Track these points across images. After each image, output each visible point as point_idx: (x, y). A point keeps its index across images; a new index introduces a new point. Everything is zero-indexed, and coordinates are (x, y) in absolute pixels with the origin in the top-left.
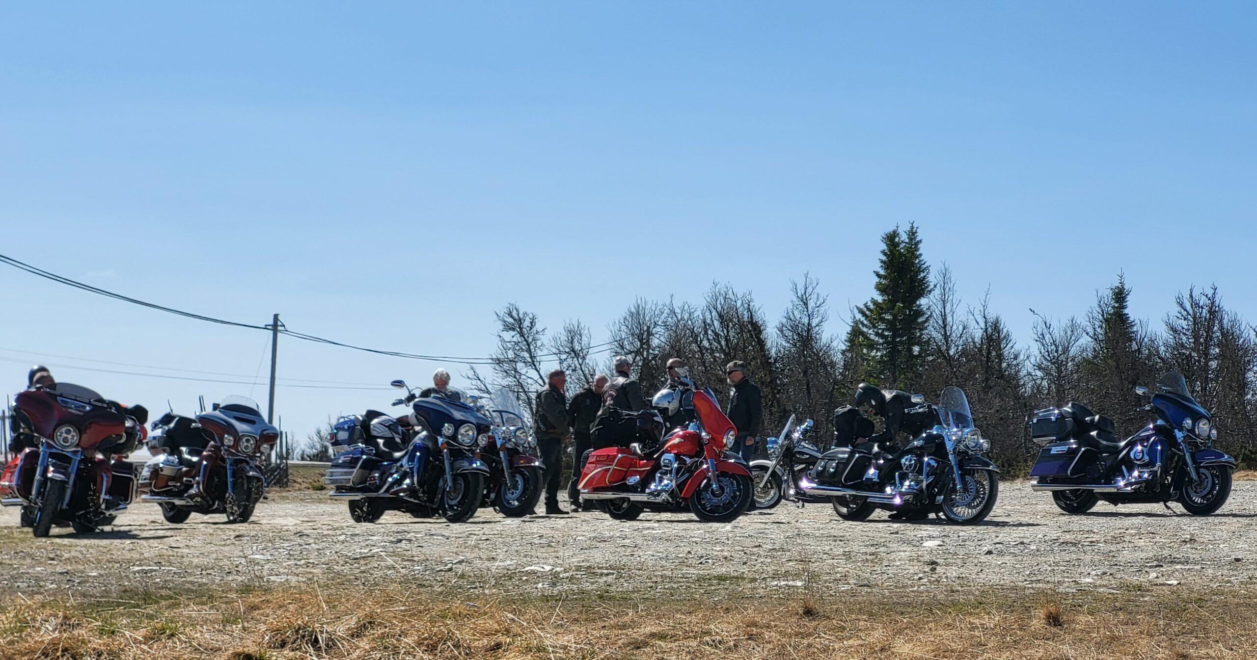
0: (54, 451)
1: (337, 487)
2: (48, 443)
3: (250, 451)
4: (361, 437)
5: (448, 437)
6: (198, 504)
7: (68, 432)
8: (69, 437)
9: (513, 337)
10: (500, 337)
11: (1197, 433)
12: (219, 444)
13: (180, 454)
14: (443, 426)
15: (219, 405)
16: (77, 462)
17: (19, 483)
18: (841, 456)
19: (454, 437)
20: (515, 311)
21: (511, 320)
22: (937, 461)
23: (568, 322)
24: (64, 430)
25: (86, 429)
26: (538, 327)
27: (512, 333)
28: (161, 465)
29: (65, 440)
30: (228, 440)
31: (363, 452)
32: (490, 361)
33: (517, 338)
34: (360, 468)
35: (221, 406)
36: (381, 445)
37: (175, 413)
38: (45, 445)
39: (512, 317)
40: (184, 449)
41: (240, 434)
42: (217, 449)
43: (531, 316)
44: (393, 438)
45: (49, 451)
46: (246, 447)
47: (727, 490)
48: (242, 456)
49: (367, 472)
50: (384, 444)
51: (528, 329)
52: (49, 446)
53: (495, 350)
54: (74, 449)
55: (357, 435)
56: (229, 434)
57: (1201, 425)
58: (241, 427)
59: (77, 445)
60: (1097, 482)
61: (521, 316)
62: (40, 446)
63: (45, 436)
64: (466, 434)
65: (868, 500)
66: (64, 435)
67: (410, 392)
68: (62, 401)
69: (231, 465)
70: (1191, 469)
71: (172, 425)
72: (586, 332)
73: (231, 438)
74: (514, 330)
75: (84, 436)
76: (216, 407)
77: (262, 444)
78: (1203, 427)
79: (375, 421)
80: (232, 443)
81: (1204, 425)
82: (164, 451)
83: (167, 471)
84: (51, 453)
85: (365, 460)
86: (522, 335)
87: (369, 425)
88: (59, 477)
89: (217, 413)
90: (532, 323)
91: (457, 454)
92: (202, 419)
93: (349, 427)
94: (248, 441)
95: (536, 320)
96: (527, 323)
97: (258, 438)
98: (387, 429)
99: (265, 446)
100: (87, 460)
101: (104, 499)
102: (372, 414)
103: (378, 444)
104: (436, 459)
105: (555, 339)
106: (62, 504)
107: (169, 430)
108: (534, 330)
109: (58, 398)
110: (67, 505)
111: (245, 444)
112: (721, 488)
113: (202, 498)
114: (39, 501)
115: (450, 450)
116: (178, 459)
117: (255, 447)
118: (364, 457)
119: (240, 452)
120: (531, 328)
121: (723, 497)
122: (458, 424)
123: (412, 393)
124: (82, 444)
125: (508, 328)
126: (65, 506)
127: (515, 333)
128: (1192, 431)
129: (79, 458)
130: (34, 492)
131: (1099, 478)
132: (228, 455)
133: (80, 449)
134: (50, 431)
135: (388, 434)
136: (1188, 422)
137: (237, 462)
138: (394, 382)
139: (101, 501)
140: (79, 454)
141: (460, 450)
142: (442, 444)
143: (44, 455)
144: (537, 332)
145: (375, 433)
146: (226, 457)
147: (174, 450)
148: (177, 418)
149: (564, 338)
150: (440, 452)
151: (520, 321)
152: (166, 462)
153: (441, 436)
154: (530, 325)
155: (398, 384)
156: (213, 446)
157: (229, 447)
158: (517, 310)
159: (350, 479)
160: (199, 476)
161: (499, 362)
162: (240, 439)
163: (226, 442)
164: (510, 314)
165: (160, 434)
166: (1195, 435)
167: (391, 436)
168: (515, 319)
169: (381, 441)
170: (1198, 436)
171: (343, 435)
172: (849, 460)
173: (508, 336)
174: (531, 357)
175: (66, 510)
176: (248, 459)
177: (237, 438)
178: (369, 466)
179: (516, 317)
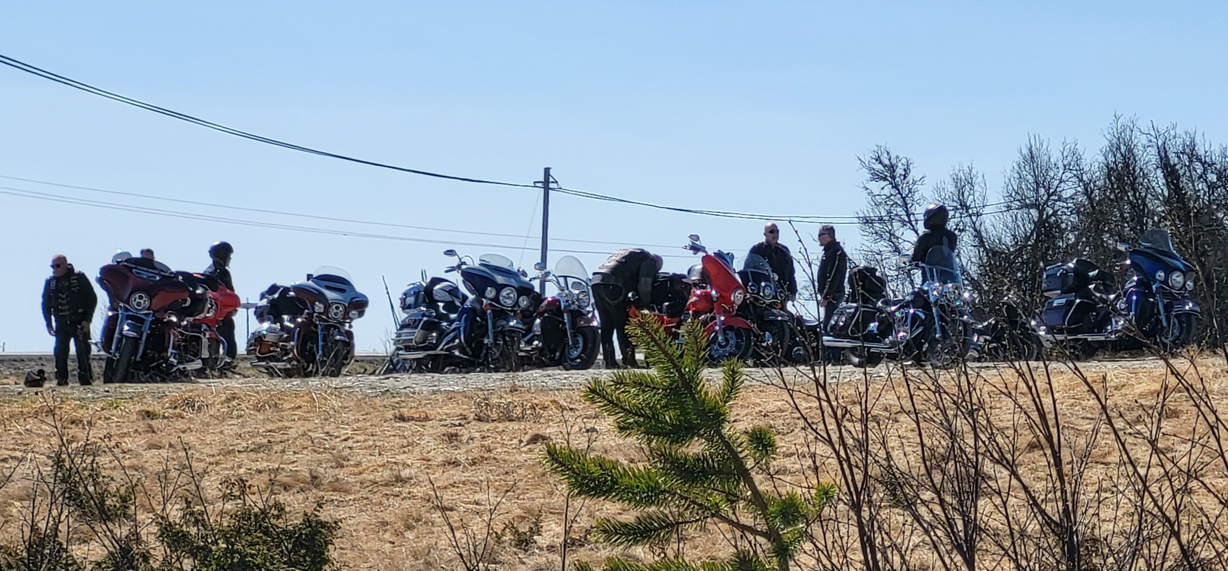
0: (130, 313)
1: (405, 346)
2: (125, 307)
3: (340, 316)
4: (424, 301)
5: (491, 300)
6: (295, 367)
7: (141, 298)
8: (142, 301)
9: (883, 189)
10: (867, 189)
11: (1171, 284)
12: (311, 312)
13: (281, 321)
14: (486, 289)
15: (312, 275)
16: (149, 323)
17: (104, 340)
18: (848, 311)
19: (496, 299)
20: (885, 155)
21: (880, 167)
22: (925, 314)
23: (957, 168)
24: (137, 296)
25: (156, 295)
26: (914, 174)
27: (883, 183)
28: (265, 332)
29: (139, 304)
30: (319, 307)
31: (424, 315)
32: (856, 220)
33: (888, 190)
34: (421, 329)
35: (314, 276)
36: (441, 309)
37: (278, 284)
38: (123, 309)
39: (881, 162)
40: (285, 317)
41: (330, 302)
42: (310, 315)
43: (904, 161)
44: (453, 302)
45: (126, 313)
46: (336, 314)
47: (731, 342)
48: (332, 322)
49: (427, 332)
50: (444, 308)
51: (902, 177)
52: (127, 310)
53: (864, 206)
54: (146, 312)
55: (420, 300)
56: (320, 302)
57: (1174, 277)
58: (330, 295)
59: (148, 309)
60: (1091, 332)
61: (894, 161)
62: (119, 310)
63: (123, 302)
64: (508, 297)
65: (871, 351)
66: (138, 300)
67: (460, 259)
68: (136, 272)
69: (322, 330)
70: (1163, 317)
71: (276, 296)
72: (980, 179)
73: (322, 306)
74: (885, 179)
75: (154, 301)
76: (309, 277)
77: (351, 310)
78: (1177, 279)
79: (437, 287)
80: (322, 311)
81: (1177, 277)
82: (269, 320)
83: (270, 338)
84: (128, 316)
85: (426, 321)
86: (896, 187)
87: (432, 290)
88: (132, 334)
89: (310, 283)
90: (907, 171)
91: (501, 314)
92: (298, 289)
93: (414, 293)
94: (337, 308)
95: (911, 167)
96: (900, 171)
97: (347, 305)
98: (447, 294)
99: (354, 312)
100: (157, 321)
101: (172, 353)
102: (436, 281)
103: (438, 306)
104: (482, 320)
105: (937, 190)
106: (136, 356)
107: (273, 299)
108: (910, 178)
109: (134, 270)
110: (141, 358)
111: (335, 311)
112: (727, 340)
113: (298, 361)
114: (117, 354)
115: (493, 311)
116: (281, 326)
117: (345, 313)
118: (425, 319)
119: (330, 318)
120: (905, 177)
121: (728, 348)
122: (499, 288)
123: (463, 261)
124: (152, 307)
125: (877, 176)
126: (138, 359)
127: (887, 182)
128: (1165, 282)
129: (150, 319)
130: (113, 347)
131: (1094, 328)
132: (320, 321)
133: (151, 312)
134: (126, 297)
135: (448, 298)
136: (1161, 275)
137: (328, 328)
138: (448, 251)
139: (169, 354)
140: (151, 315)
141: (503, 310)
142: (486, 306)
143: (122, 317)
144: (914, 183)
145: (436, 298)
146: (317, 323)
147: (277, 319)
148: (282, 289)
149: (951, 188)
150: (485, 313)
151: (892, 168)
152: (270, 330)
153: (485, 298)
154: (903, 173)
155: (450, 253)
156: (308, 314)
157: (320, 313)
158: (888, 153)
159: (412, 339)
160: (293, 341)
161: (867, 221)
162: (330, 306)
163: (316, 308)
164: (879, 160)
165: (265, 304)
166: (1169, 286)
167: (451, 300)
168: (885, 166)
169: (441, 305)
170: (1173, 287)
171: (410, 300)
172: (854, 314)
173: (876, 187)
174: (908, 215)
175: (139, 361)
176: (338, 325)
177: (327, 305)
178: (429, 327)
179: (887, 162)
